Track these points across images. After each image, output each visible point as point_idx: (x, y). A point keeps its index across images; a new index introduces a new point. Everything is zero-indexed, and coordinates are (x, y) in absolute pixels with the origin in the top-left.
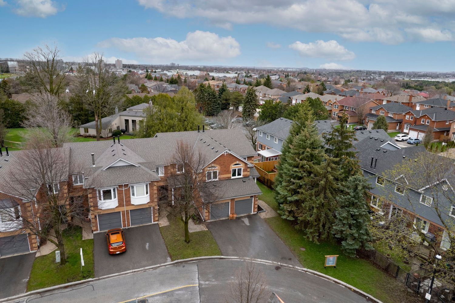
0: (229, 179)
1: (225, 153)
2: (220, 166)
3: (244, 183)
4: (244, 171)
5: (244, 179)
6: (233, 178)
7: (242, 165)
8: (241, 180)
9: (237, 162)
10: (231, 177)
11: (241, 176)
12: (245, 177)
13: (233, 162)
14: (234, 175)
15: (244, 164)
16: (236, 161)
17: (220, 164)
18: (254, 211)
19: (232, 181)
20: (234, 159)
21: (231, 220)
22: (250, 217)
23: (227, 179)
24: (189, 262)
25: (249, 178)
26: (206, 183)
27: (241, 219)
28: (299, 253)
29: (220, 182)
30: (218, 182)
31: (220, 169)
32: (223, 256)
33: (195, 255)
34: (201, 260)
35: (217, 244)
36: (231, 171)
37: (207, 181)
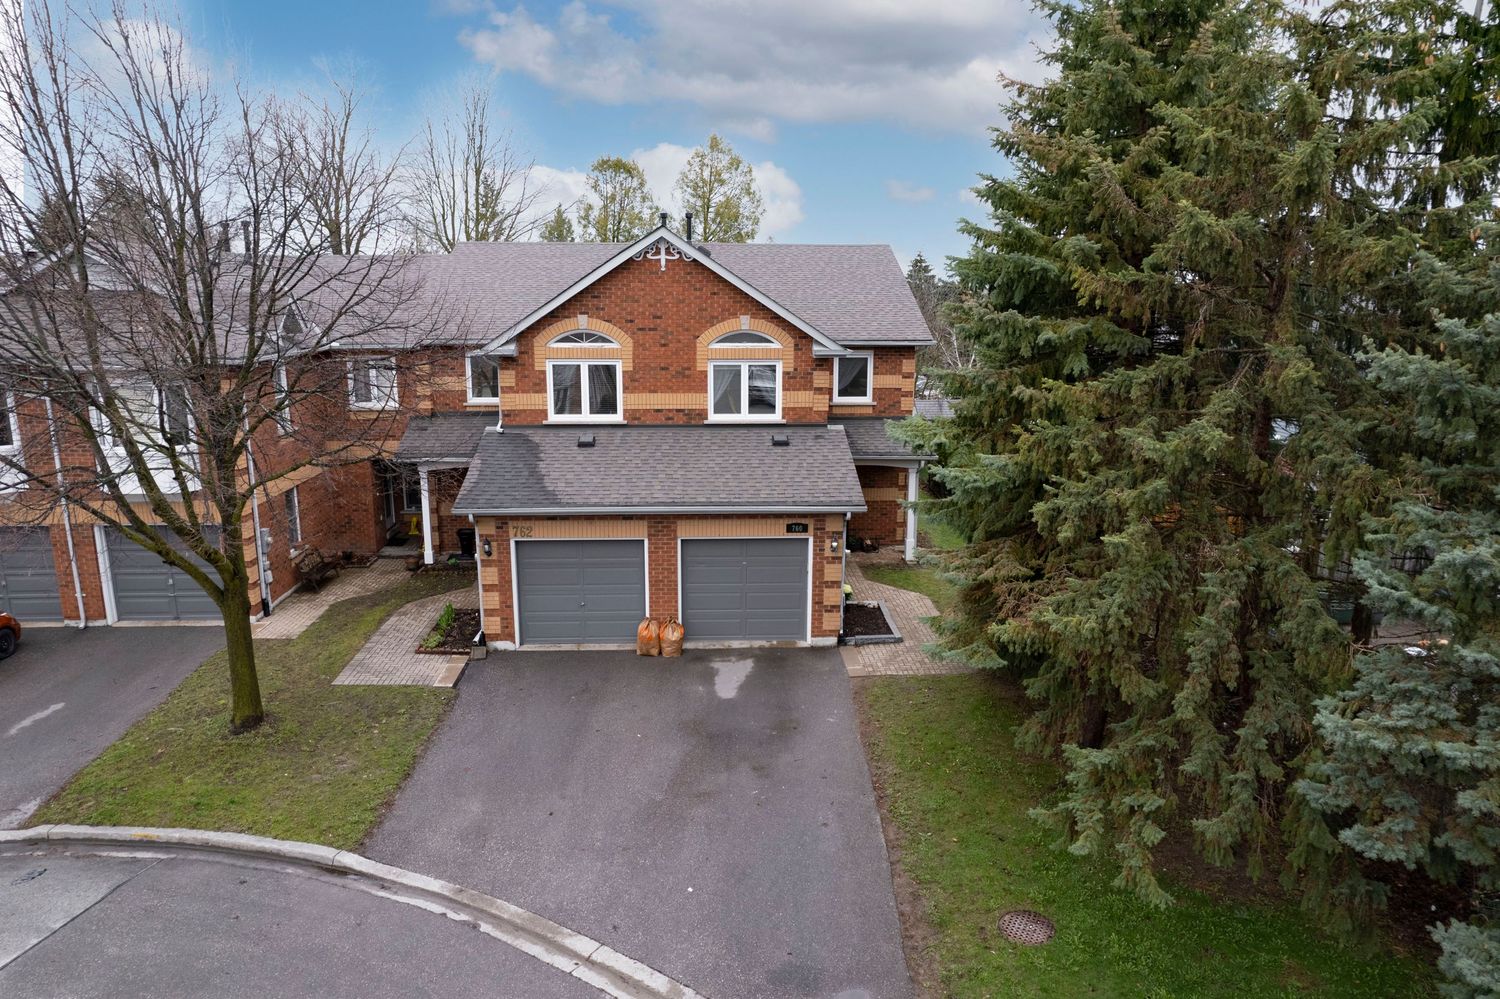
0: (693, 420)
1: (663, 257)
2: (633, 335)
3: (779, 450)
4: (792, 381)
5: (788, 431)
6: (714, 418)
7: (776, 345)
8: (767, 435)
9: (745, 323)
10: (703, 414)
11: (776, 417)
12: (798, 421)
13: (712, 321)
14: (728, 403)
15: (790, 341)
16: (734, 315)
17: (627, 323)
18: (818, 632)
19: (707, 432)
20: (724, 299)
21: (650, 657)
22: (776, 662)
23: (681, 419)
24: (105, 854)
25: (819, 431)
26: (541, 432)
27: (710, 661)
28: (971, 950)
29: (634, 433)
30: (620, 433)
31: (635, 357)
32: (362, 854)
33: (195, 813)
34: (194, 856)
35: (407, 776)
36: (705, 374)
37: (553, 418)
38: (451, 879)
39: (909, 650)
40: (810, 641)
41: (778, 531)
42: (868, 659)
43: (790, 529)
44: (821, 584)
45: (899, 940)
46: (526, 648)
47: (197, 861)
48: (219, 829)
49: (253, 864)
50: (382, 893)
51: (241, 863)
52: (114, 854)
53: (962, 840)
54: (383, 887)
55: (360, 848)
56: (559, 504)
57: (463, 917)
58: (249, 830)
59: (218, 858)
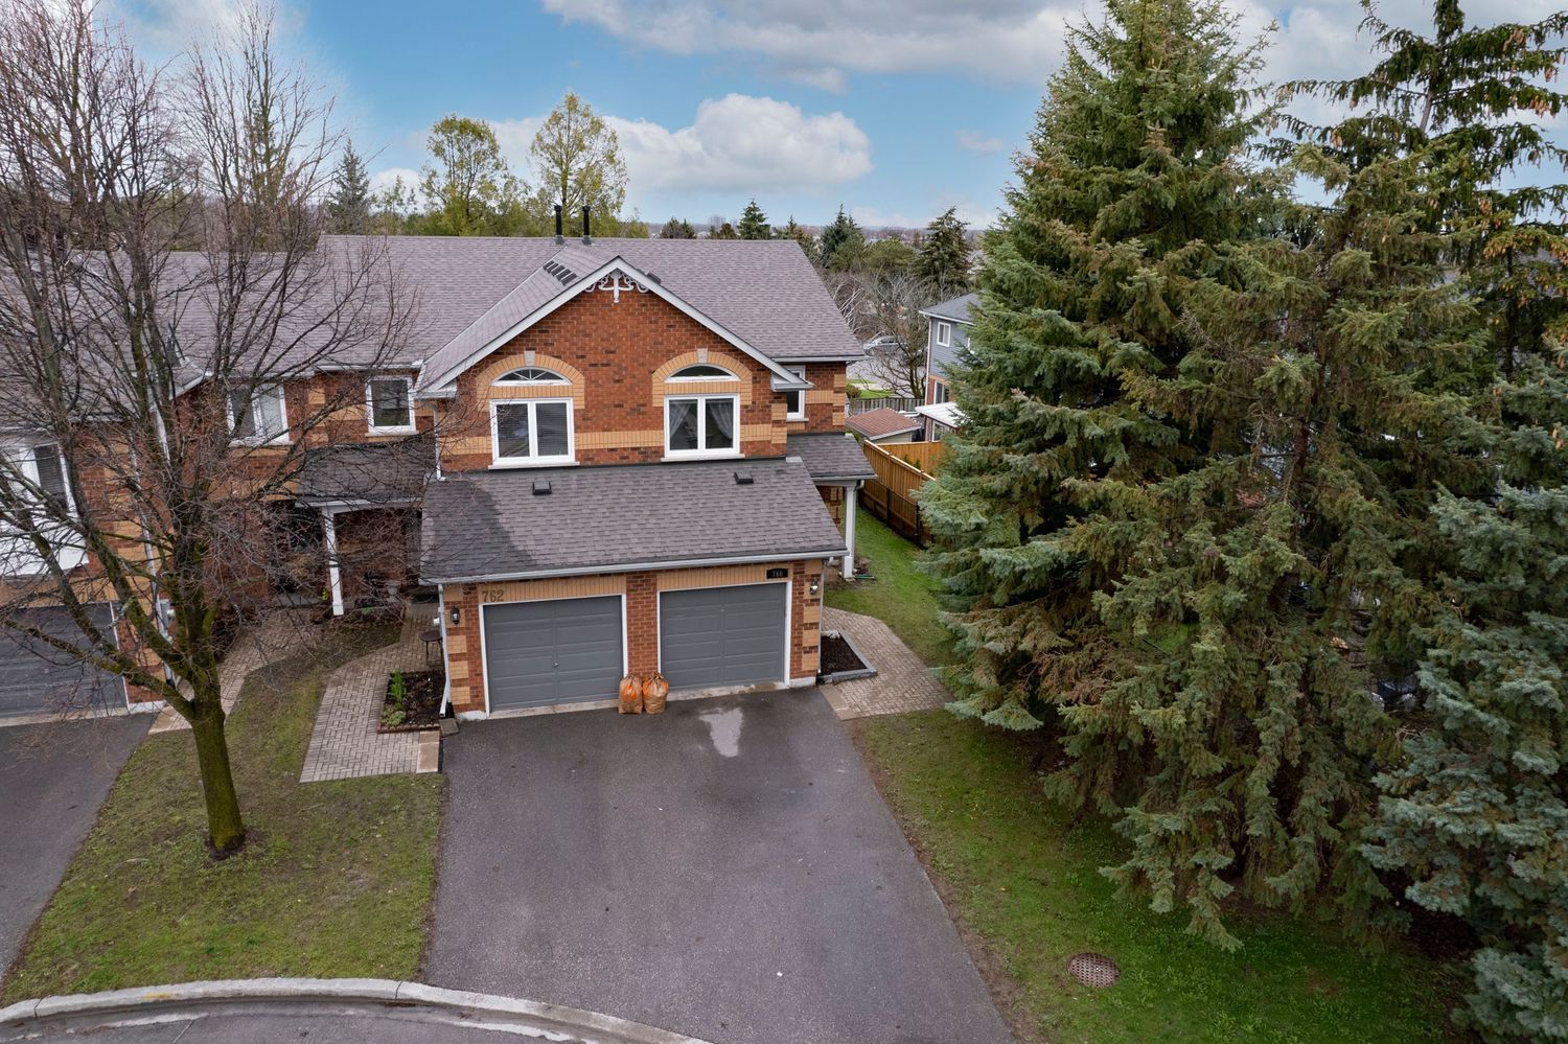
1: (616, 288)
2: (585, 371)
3: (745, 489)
4: (751, 415)
5: (748, 466)
6: (671, 455)
7: (733, 378)
8: (729, 471)
9: (702, 357)
10: (659, 451)
11: (734, 452)
12: (758, 455)
13: (669, 355)
14: (684, 438)
15: (749, 374)
16: (691, 348)
17: (578, 359)
18: (796, 672)
19: (666, 472)
20: (681, 332)
21: (633, 715)
22: (762, 708)
23: (636, 458)
24: (118, 1024)
25: (779, 465)
26: (487, 478)
27: (698, 714)
28: (1057, 1000)
29: (589, 474)
30: (574, 476)
31: (587, 394)
32: (425, 982)
33: (210, 962)
34: (230, 1011)
35: (435, 884)
36: (661, 409)
37: (500, 462)
38: (533, 996)
39: (887, 684)
40: (787, 682)
41: (760, 578)
42: (850, 699)
43: (770, 575)
44: (800, 626)
45: (988, 998)
46: (498, 715)
47: (234, 1017)
48: (247, 976)
49: (305, 1011)
50: (465, 1023)
51: (289, 1011)
52: (130, 1023)
53: (1009, 890)
54: (463, 1016)
55: (420, 976)
56: (535, 567)
57: (562, 1037)
58: (285, 972)
59: (260, 1010)
